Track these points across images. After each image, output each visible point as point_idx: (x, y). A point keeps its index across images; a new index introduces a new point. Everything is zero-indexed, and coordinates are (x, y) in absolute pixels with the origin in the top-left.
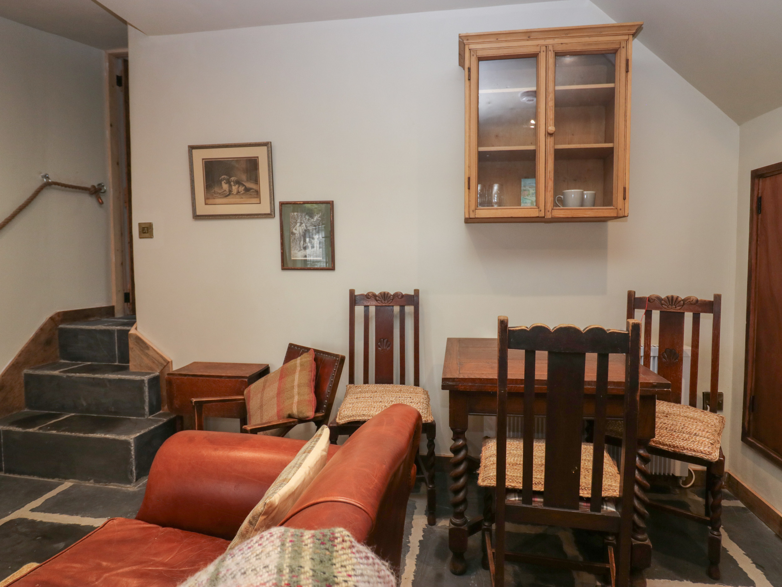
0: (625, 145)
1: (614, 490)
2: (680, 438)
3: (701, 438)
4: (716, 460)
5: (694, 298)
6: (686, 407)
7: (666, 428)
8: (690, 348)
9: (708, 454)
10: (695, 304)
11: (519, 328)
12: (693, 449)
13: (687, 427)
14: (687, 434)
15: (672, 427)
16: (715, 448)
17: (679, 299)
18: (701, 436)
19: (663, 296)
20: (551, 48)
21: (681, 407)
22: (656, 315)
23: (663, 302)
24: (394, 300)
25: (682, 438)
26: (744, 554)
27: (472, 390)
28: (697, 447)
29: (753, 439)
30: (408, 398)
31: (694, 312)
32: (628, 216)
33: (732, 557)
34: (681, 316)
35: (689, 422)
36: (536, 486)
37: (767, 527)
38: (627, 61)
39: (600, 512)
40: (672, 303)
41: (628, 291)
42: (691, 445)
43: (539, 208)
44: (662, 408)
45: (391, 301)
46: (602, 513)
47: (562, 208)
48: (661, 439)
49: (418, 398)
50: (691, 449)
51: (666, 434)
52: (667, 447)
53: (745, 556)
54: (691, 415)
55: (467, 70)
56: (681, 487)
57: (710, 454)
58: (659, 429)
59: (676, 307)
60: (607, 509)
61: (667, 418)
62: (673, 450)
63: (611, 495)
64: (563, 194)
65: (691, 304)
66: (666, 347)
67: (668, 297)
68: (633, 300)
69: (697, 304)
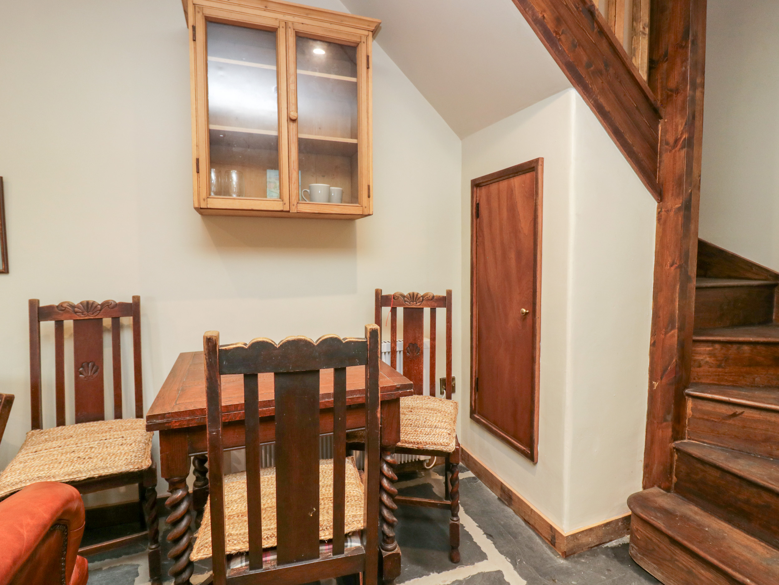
0: (368, 142)
1: (359, 520)
2: (423, 434)
3: (441, 430)
4: (453, 450)
5: (431, 294)
6: (427, 397)
7: (411, 425)
8: (429, 340)
9: (447, 446)
10: (432, 299)
11: (234, 346)
12: (433, 442)
13: (428, 420)
14: (429, 428)
15: (416, 422)
16: (452, 438)
17: (419, 296)
18: (440, 428)
19: (406, 294)
20: (290, 25)
21: (423, 398)
22: (400, 311)
23: (405, 298)
24: (102, 312)
25: (424, 433)
26: (477, 526)
27: (191, 426)
28: (438, 440)
29: (478, 416)
30: (119, 438)
31: (431, 307)
32: (372, 214)
33: (468, 532)
34: (420, 311)
35: (430, 415)
36: (269, 541)
37: (491, 492)
38: (368, 57)
39: (342, 552)
40: (413, 299)
41: (376, 289)
42: (432, 439)
43: (283, 201)
44: (407, 402)
45: (98, 312)
46: (346, 554)
47: (308, 202)
48: (406, 437)
49: (134, 436)
50: (432, 443)
51: (411, 431)
52: (412, 445)
53: (478, 528)
54: (431, 406)
55: (191, 28)
56: (425, 469)
57: (448, 445)
58: (405, 426)
59: (416, 304)
60: (351, 546)
61: (411, 413)
62: (417, 447)
63: (355, 528)
64: (309, 188)
65: (428, 300)
66: (409, 342)
67: (409, 294)
68: (380, 298)
69: (434, 300)
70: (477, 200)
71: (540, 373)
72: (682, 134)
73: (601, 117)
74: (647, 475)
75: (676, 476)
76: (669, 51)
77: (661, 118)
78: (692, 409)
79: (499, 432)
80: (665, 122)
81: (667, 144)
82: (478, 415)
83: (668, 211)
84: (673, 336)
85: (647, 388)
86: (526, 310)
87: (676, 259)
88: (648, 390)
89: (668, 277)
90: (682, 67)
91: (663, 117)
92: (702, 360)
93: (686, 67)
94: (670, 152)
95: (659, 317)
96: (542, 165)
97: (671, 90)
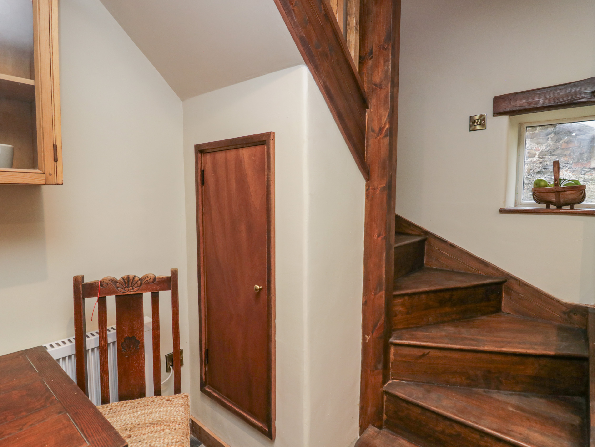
5: (152, 276)
10: (153, 282)
17: (137, 279)
19: (118, 278)
21: (146, 404)
22: (111, 301)
23: (118, 284)
31: (152, 292)
32: (62, 184)
34: (139, 297)
40: (128, 285)
41: (74, 277)
59: (133, 289)
65: (148, 283)
66: (126, 336)
67: (123, 278)
68: (81, 287)
69: (155, 282)
70: (201, 166)
71: (276, 350)
72: (385, 124)
73: (329, 99)
74: (363, 416)
75: (386, 414)
76: (373, 50)
77: (368, 108)
78: (395, 355)
79: (233, 407)
80: (371, 112)
81: (373, 131)
82: (209, 388)
83: (375, 189)
84: (381, 297)
85: (361, 341)
86: (260, 286)
87: (382, 231)
88: (362, 343)
89: (376, 246)
90: (384, 66)
91: (369, 107)
92: (397, 310)
93: (388, 67)
94: (375, 138)
95: (369, 280)
96: (274, 140)
97: (376, 85)
